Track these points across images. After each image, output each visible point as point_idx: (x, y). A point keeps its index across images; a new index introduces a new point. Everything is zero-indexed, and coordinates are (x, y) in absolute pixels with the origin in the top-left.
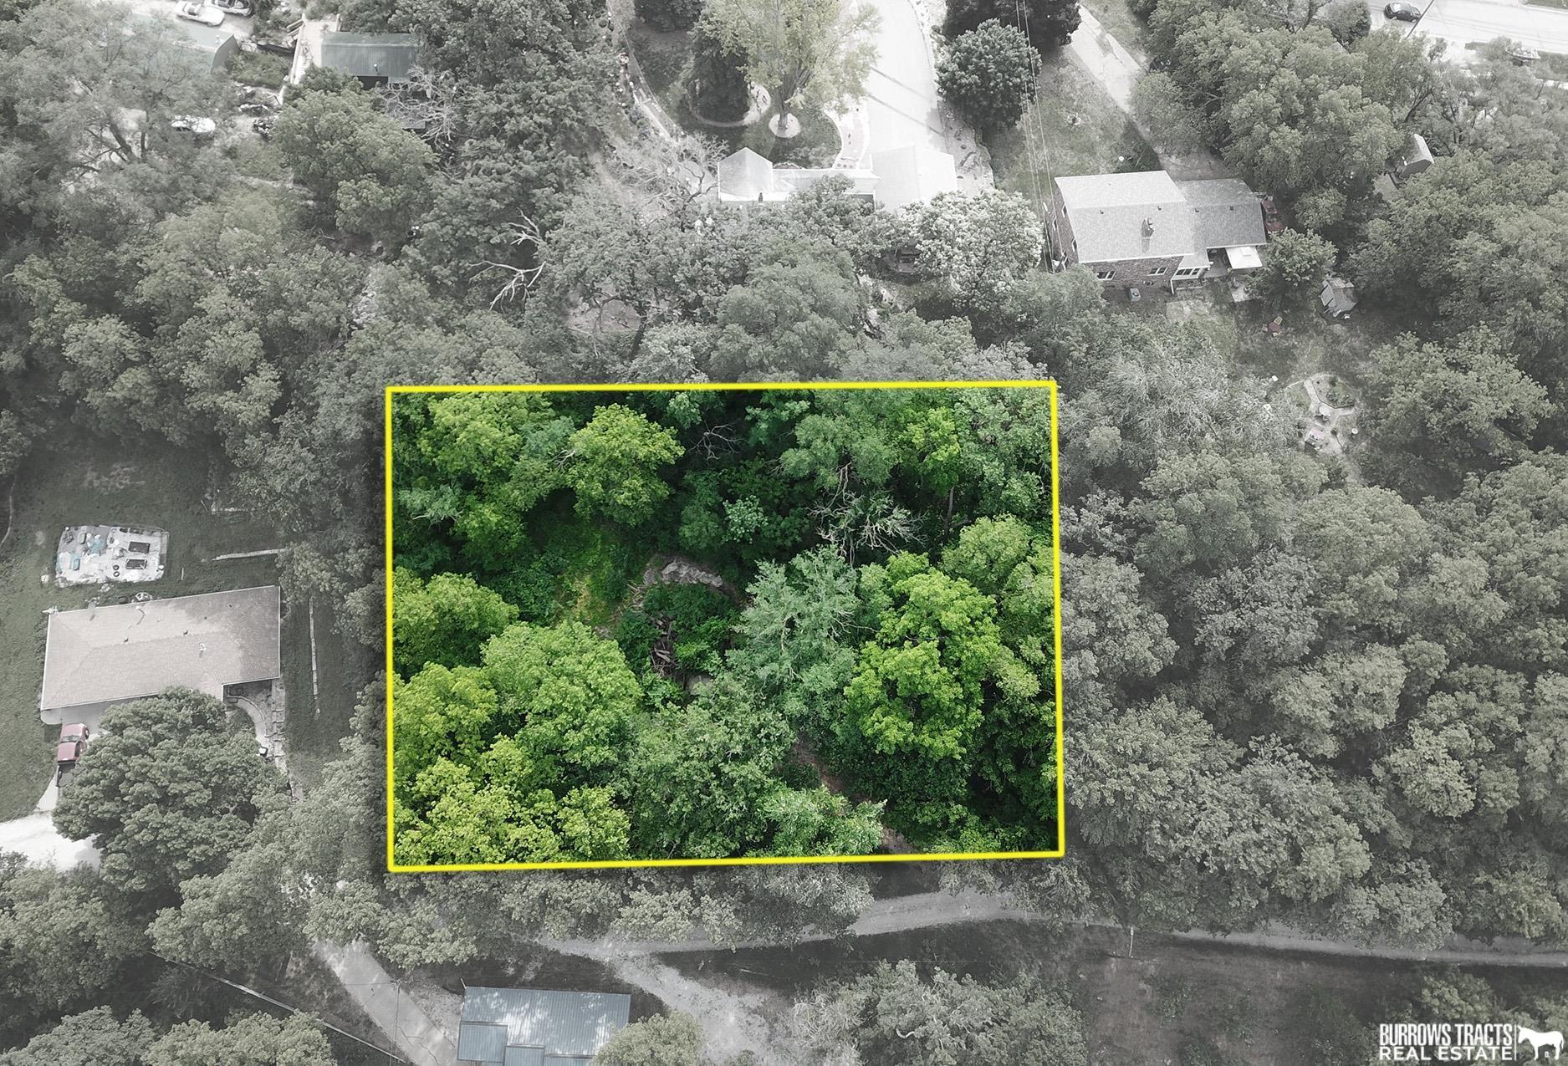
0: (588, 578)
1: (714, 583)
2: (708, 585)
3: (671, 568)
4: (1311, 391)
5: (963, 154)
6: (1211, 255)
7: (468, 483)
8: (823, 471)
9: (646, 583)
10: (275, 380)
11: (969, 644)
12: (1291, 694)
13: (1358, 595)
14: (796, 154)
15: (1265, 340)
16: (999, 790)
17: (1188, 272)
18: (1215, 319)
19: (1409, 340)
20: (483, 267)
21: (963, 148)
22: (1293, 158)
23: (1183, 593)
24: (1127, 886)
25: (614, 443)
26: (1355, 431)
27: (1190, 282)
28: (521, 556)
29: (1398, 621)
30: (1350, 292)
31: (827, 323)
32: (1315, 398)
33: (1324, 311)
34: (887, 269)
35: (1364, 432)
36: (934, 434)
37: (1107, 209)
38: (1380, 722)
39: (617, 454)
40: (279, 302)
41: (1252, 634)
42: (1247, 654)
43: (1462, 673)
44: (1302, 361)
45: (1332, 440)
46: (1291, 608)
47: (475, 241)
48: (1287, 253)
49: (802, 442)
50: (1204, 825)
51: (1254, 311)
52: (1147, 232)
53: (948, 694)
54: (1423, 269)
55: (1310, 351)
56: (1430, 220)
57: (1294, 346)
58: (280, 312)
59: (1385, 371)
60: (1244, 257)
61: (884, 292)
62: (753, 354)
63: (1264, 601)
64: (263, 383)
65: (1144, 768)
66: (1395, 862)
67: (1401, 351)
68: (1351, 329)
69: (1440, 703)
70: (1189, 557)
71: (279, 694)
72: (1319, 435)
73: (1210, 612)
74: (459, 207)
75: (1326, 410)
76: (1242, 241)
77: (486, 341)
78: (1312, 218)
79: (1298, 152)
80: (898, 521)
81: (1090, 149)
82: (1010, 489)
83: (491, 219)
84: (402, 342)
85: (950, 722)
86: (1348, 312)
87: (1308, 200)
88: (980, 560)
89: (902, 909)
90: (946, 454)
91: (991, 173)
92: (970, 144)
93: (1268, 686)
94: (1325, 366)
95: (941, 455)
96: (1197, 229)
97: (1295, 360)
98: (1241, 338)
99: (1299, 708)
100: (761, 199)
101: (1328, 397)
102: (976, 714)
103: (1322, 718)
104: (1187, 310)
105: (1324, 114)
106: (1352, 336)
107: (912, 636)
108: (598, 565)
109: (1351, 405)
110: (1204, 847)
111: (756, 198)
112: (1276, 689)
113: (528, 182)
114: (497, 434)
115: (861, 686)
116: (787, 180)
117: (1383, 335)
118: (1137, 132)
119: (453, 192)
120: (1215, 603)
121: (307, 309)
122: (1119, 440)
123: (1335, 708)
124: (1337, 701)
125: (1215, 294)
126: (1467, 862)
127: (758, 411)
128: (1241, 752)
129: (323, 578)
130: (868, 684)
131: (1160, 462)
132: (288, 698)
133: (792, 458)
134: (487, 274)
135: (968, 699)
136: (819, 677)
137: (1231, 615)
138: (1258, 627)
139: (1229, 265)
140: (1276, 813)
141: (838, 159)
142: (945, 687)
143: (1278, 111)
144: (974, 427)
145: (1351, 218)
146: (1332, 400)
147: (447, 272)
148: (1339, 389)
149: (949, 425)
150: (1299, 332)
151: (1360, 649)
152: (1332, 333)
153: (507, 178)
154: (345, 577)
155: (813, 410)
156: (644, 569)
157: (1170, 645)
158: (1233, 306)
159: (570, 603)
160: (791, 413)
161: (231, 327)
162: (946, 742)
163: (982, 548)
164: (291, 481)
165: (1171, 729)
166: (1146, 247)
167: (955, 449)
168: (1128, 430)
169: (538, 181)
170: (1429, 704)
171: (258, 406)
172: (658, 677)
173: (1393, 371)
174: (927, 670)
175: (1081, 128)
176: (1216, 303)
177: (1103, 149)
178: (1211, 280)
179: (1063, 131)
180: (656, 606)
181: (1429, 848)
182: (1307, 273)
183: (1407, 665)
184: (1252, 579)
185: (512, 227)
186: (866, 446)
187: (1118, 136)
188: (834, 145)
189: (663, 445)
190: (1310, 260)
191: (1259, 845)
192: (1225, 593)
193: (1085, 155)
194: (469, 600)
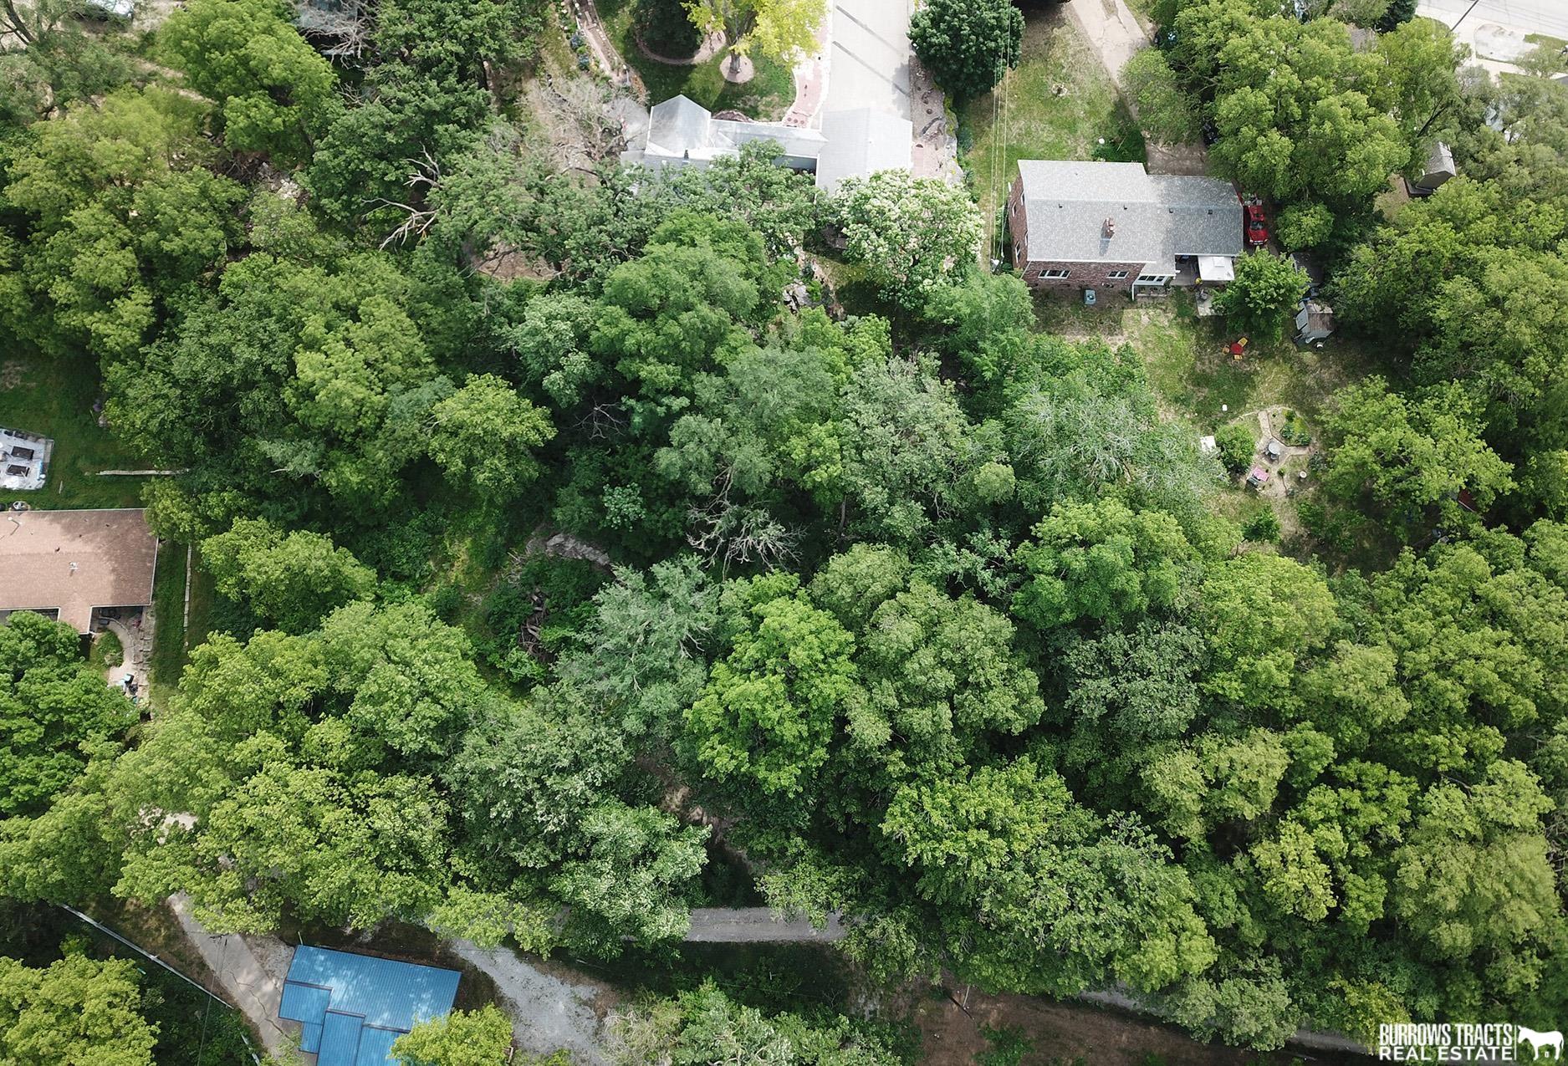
0: (468, 541)
1: (600, 560)
2: (591, 563)
3: (557, 539)
4: (1264, 424)
5: (927, 119)
6: (1180, 260)
7: (331, 439)
8: (694, 477)
9: (528, 552)
10: (146, 305)
11: (818, 681)
12: (1160, 772)
13: (1245, 678)
14: (745, 103)
15: (1224, 361)
16: (841, 830)
17: (1152, 278)
18: (1174, 332)
19: (1378, 383)
20: (378, 204)
21: (929, 112)
22: (1281, 167)
23: (1059, 652)
24: (956, 948)
25: (477, 419)
26: (1303, 475)
27: (1154, 288)
28: (397, 512)
29: (1291, 703)
30: (1326, 319)
31: (717, 315)
32: (1267, 433)
33: (1296, 336)
34: (824, 243)
35: (1314, 477)
36: (815, 452)
37: (1067, 203)
38: (1249, 812)
39: (479, 431)
40: (154, 224)
41: (1125, 705)
42: (1121, 721)
43: (1348, 771)
44: (1261, 389)
45: (1277, 481)
46: (1171, 682)
47: (369, 175)
48: (1254, 275)
49: (675, 443)
50: (1037, 903)
51: (1219, 329)
52: (1107, 234)
53: (790, 731)
54: (1405, 308)
55: (1272, 378)
56: (1419, 253)
57: (1256, 372)
58: (153, 235)
59: (1342, 416)
60: (1215, 268)
61: (816, 268)
62: (630, 342)
63: (1146, 674)
64: (136, 307)
65: (984, 835)
66: (1243, 958)
67: (1366, 396)
68: (1322, 359)
69: (1323, 799)
70: (1068, 616)
71: (149, 621)
72: (1262, 476)
73: (1084, 675)
74: (353, 136)
75: (1275, 448)
76: (1217, 251)
77: (369, 287)
78: (1293, 238)
79: (1288, 161)
80: (770, 535)
81: (1071, 126)
82: (892, 517)
83: (386, 154)
84: (279, 281)
85: (792, 757)
86: (1321, 340)
87: (1292, 216)
88: (846, 592)
89: (747, 920)
90: (825, 475)
91: (955, 144)
92: (937, 108)
93: (1138, 759)
94: (1287, 397)
95: (820, 475)
96: (1168, 231)
97: (1254, 388)
98: (1199, 358)
99: (1164, 787)
100: (686, 156)
101: (1282, 432)
102: (821, 752)
103: (1190, 802)
104: (1145, 319)
105: (1320, 124)
106: (1322, 367)
107: (760, 667)
108: (480, 529)
109: (1305, 445)
110: (1037, 923)
111: (682, 155)
112: (1147, 762)
113: (432, 116)
114: (360, 392)
115: (699, 712)
116: (726, 133)
117: (1354, 372)
118: (1127, 111)
119: (350, 118)
120: (1092, 667)
121: (179, 234)
122: (1013, 479)
123: (1205, 791)
124: (1208, 784)
125: (1180, 305)
126: (1325, 964)
127: (632, 402)
128: (1098, 823)
129: (184, 518)
130: (707, 710)
131: (1056, 508)
132: (158, 627)
133: (666, 458)
134: (379, 214)
135: (815, 736)
136: (658, 698)
137: (1105, 683)
138: (1134, 701)
139: (1198, 274)
140: (1121, 895)
141: (789, 112)
142: (787, 724)
143: (1270, 114)
144: (859, 449)
145: (1339, 237)
146: (1286, 437)
147: (337, 206)
148: (1296, 427)
149: (833, 443)
150: (1265, 356)
151: (1241, 732)
152: (1300, 361)
153: (409, 110)
154: (206, 519)
155: (693, 409)
156: (528, 537)
157: (1038, 705)
158: (1196, 321)
159: (446, 566)
160: (669, 407)
161: (101, 245)
162: (784, 778)
163: (850, 579)
164: (151, 417)
165: (1022, 793)
166: (1104, 250)
167: (836, 470)
168: (1025, 468)
169: (444, 116)
170: (1310, 798)
171: (127, 333)
172: (525, 656)
173: (1351, 417)
174: (768, 706)
175: (1066, 100)
176: (1180, 315)
177: (1085, 128)
178: (1177, 288)
179: (1045, 102)
180: (532, 580)
181: (1285, 946)
182: (1273, 300)
183: (1291, 754)
184: (1134, 647)
185: (411, 163)
186: (740, 457)
187: (1104, 114)
188: (787, 97)
189: (534, 425)
190: (1278, 287)
191: (1096, 928)
192: (1104, 657)
193: (1064, 133)
194: (320, 563)
